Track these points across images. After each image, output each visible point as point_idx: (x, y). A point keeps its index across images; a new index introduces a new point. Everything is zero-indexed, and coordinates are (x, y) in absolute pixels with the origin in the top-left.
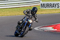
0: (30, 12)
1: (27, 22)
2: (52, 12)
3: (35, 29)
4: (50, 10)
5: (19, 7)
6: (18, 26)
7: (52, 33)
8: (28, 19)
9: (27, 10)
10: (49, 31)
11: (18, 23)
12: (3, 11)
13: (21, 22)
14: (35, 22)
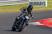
0: (26, 9)
1: (24, 18)
2: (39, 9)
4: (37, 8)
5: (10, 5)
6: (15, 22)
7: (40, 27)
8: (25, 15)
9: (24, 8)
10: (37, 25)
11: (16, 19)
13: (18, 18)
14: (31, 18)
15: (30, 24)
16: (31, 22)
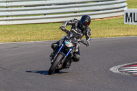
3: (112, 69)
12: (40, 29)
15: (126, 72)
16: (130, 66)
